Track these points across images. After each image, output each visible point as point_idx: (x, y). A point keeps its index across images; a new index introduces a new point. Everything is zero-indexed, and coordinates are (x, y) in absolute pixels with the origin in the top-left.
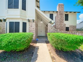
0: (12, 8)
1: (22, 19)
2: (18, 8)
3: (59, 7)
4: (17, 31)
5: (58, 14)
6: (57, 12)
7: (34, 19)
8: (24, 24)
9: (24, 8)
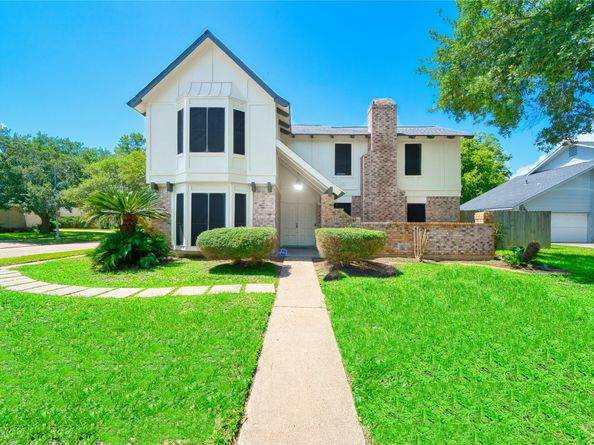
0: (203, 150)
1: (232, 183)
2: (221, 149)
3: (375, 117)
4: (219, 222)
5: (372, 149)
6: (368, 136)
7: (273, 182)
8: (240, 199)
9: (239, 148)
